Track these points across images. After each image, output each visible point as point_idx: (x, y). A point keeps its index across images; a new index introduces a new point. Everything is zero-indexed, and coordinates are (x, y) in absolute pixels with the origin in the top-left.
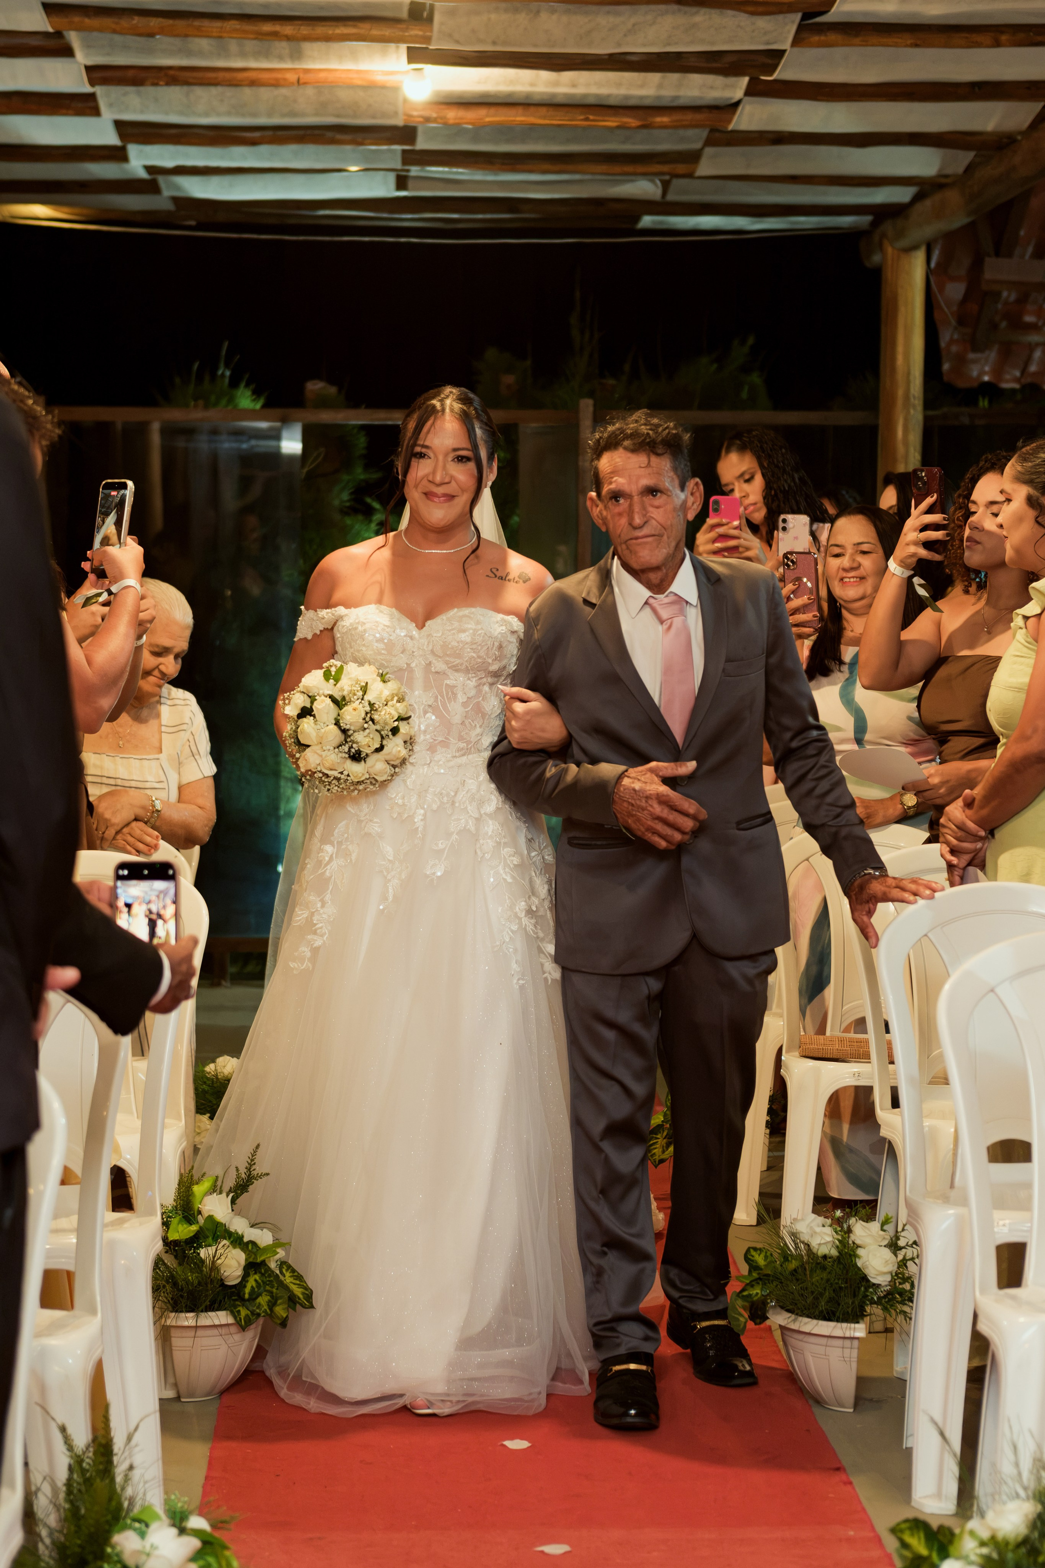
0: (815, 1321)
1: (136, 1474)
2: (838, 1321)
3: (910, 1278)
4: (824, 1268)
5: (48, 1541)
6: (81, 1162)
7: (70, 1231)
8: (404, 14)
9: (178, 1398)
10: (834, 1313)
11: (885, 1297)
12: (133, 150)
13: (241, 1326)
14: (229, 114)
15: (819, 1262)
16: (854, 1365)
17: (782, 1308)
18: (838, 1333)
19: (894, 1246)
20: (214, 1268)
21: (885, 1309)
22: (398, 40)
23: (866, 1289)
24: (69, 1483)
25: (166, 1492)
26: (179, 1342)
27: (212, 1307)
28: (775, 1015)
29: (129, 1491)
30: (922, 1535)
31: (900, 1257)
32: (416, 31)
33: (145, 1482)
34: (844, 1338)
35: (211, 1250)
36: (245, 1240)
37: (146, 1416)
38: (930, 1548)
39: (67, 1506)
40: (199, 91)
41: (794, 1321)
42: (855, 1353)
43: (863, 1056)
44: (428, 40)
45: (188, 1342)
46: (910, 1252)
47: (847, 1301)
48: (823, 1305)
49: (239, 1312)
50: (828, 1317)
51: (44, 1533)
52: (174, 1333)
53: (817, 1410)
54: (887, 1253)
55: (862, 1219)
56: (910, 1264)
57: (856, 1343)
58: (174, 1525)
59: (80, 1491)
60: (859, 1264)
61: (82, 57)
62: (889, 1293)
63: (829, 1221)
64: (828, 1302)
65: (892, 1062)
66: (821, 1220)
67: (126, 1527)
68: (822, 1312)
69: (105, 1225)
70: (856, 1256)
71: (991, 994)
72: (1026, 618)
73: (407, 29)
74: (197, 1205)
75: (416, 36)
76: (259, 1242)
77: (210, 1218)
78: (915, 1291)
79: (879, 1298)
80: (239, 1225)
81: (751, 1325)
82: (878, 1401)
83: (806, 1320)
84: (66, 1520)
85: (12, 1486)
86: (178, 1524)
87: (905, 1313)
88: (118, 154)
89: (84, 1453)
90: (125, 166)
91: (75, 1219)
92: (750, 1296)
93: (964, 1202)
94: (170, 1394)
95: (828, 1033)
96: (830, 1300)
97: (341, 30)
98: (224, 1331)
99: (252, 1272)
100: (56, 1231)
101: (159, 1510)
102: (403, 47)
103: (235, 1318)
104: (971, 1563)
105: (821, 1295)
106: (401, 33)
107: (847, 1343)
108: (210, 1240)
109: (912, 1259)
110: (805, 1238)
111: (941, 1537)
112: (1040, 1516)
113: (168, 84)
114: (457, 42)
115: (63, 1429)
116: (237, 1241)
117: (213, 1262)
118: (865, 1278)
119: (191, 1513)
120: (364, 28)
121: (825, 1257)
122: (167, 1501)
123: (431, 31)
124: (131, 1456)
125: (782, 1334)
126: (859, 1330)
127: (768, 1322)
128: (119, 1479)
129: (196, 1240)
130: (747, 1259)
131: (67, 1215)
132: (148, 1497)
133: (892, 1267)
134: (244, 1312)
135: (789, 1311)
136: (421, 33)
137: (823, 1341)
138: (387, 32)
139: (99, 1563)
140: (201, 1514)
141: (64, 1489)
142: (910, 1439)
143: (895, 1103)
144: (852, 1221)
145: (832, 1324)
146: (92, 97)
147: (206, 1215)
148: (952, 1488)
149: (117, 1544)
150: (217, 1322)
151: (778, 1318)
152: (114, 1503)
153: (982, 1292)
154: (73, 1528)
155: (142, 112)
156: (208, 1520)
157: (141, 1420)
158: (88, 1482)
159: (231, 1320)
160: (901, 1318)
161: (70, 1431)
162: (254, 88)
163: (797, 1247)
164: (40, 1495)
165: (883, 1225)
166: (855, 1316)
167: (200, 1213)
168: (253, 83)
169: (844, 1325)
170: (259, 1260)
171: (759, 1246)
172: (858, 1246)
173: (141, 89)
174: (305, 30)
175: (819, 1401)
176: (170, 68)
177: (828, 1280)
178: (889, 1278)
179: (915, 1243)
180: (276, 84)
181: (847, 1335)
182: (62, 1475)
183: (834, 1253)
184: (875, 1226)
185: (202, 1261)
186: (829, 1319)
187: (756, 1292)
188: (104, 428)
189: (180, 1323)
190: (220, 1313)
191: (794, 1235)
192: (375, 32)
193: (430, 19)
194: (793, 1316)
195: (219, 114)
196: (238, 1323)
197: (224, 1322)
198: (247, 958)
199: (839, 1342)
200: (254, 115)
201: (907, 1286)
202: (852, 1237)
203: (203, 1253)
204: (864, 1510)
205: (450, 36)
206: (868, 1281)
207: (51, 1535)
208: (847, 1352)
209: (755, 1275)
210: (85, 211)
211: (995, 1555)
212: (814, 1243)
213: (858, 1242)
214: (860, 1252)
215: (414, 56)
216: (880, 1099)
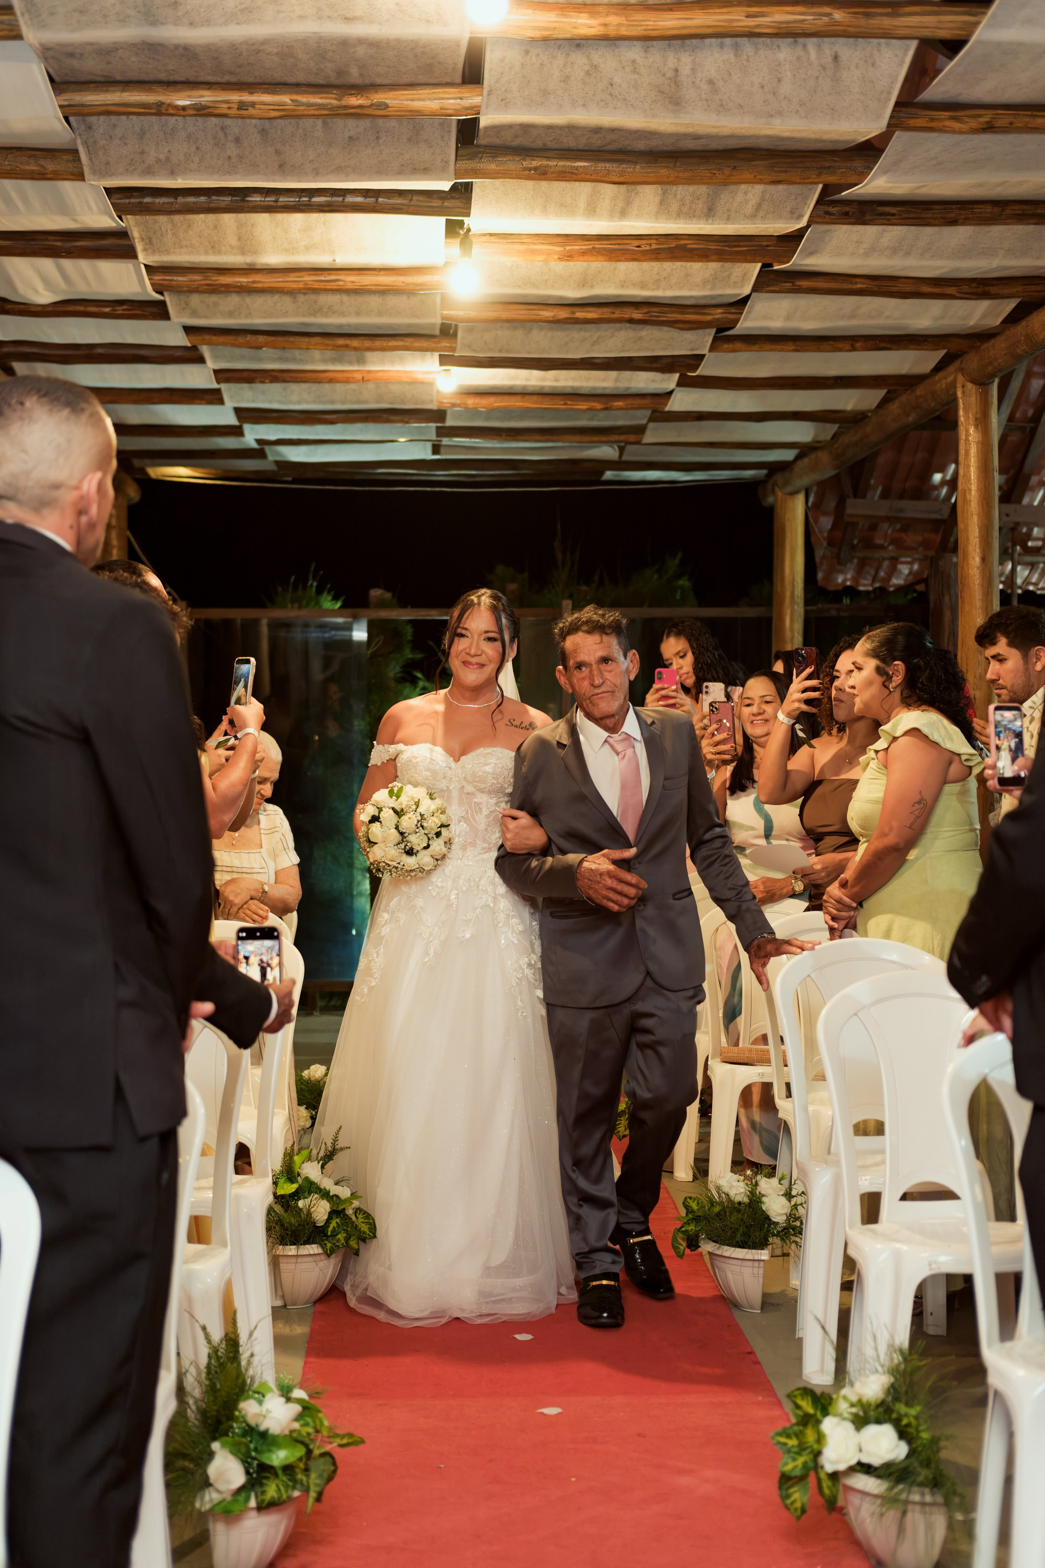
0: (733, 1249)
1: (256, 1360)
2: (749, 1248)
3: (799, 1218)
4: (739, 1211)
5: (194, 1408)
6: (215, 1140)
7: (209, 1188)
8: (437, 332)
9: (285, 1306)
10: (746, 1243)
11: (782, 1231)
12: (247, 428)
13: (327, 1254)
14: (314, 402)
15: (735, 1207)
16: (761, 1280)
17: (710, 1239)
18: (750, 1257)
19: (788, 1195)
20: (309, 1214)
21: (782, 1239)
22: (433, 350)
23: (769, 1226)
24: (208, 1367)
25: (277, 1372)
26: (284, 1266)
27: (308, 1242)
28: (704, 1033)
29: (251, 1372)
30: (810, 1399)
31: (793, 1203)
32: (445, 344)
33: (262, 1365)
34: (754, 1260)
35: (308, 1201)
36: (331, 1194)
37: (262, 1319)
38: (816, 1408)
39: (207, 1382)
40: (293, 386)
41: (719, 1248)
42: (761, 1271)
43: (766, 1061)
44: (454, 349)
45: (292, 1266)
46: (799, 1200)
47: (757, 1235)
48: (739, 1238)
49: (326, 1244)
50: (742, 1245)
51: (191, 1402)
52: (281, 1260)
53: (736, 1313)
54: (783, 1200)
55: (765, 1176)
56: (799, 1208)
57: (762, 1264)
58: (282, 1396)
59: (216, 1372)
60: (764, 1208)
61: (211, 364)
62: (785, 1228)
63: (742, 1178)
64: (742, 1235)
65: (786, 1066)
66: (737, 1177)
67: (248, 1398)
68: (737, 1242)
69: (233, 1184)
70: (762, 1202)
71: (855, 1017)
72: (877, 752)
73: (439, 342)
74: (297, 1169)
75: (446, 347)
76: (341, 1196)
77: (307, 1179)
78: (804, 1227)
79: (778, 1232)
80: (327, 1184)
81: (688, 1251)
82: (778, 1305)
83: (726, 1248)
84: (206, 1392)
85: (169, 1369)
86: (285, 1394)
87: (796, 1242)
88: (236, 431)
89: (219, 1345)
90: (242, 439)
91: (211, 1180)
92: (687, 1231)
93: (837, 1163)
94: (279, 1303)
95: (741, 1045)
96: (744, 1234)
97: (393, 343)
98: (318, 1258)
99: (334, 1217)
100: (199, 1189)
101: (272, 1384)
102: (436, 355)
103: (323, 1248)
104: (844, 1419)
105: (737, 1229)
106: (434, 345)
107: (756, 1264)
108: (306, 1194)
109: (801, 1204)
110: (726, 1189)
111: (823, 1401)
112: (892, 1385)
113: (271, 382)
114: (474, 351)
115: (204, 1328)
116: (325, 1195)
117: (309, 1210)
118: (768, 1218)
119: (294, 1387)
120: (408, 342)
121: (740, 1203)
122: (277, 1379)
123: (456, 343)
124: (252, 1346)
125: (711, 1258)
126: (764, 1255)
127: (700, 1250)
128: (244, 1363)
129: (296, 1195)
130: (686, 1206)
131: (206, 1178)
132: (264, 1376)
133: (787, 1210)
134: (329, 1245)
135: (714, 1241)
136: (448, 345)
137: (739, 1262)
138: (424, 343)
139: (230, 1423)
140: (302, 1387)
141: (205, 1370)
142: (801, 1332)
143: (789, 1095)
144: (759, 1177)
145: (745, 1251)
146: (218, 391)
147: (303, 1177)
148: (831, 1366)
149: (242, 1409)
150: (312, 1252)
151: (707, 1247)
152: (240, 1381)
153: (850, 1227)
154: (211, 1398)
155: (253, 401)
156: (306, 1391)
157: (259, 1321)
158: (222, 1365)
159: (320, 1251)
160: (793, 1246)
161: (209, 1330)
162: (332, 384)
163: (720, 1196)
164: (188, 1375)
165: (780, 1181)
166: (761, 1245)
167: (299, 1175)
168: (331, 381)
169: (754, 1251)
170: (340, 1208)
171: (694, 1195)
172: (763, 1196)
173: (253, 385)
174: (367, 343)
175: (737, 1305)
176: (273, 371)
177: (742, 1220)
178: (785, 1218)
179: (803, 1193)
180: (347, 381)
181: (756, 1258)
182: (203, 1361)
183: (746, 1200)
184: (774, 1181)
185: (301, 1210)
186: (743, 1247)
187: (692, 1228)
188: (228, 623)
189: (286, 1253)
190: (314, 1246)
191: (718, 1188)
192: (416, 344)
193: (455, 335)
194: (718, 1245)
195: (307, 402)
196: (325, 1252)
197: (316, 1252)
198: (331, 995)
199: (751, 1263)
200: (332, 402)
201: (798, 1223)
202: (759, 1189)
203: (301, 1204)
204: (769, 1381)
205: (469, 347)
206: (770, 1220)
207: (196, 1403)
208: (756, 1270)
209: (690, 1216)
210: (213, 471)
211: (861, 1413)
212: (732, 1193)
213: (763, 1192)
214: (764, 1199)
215: (445, 360)
216: (778, 1092)
